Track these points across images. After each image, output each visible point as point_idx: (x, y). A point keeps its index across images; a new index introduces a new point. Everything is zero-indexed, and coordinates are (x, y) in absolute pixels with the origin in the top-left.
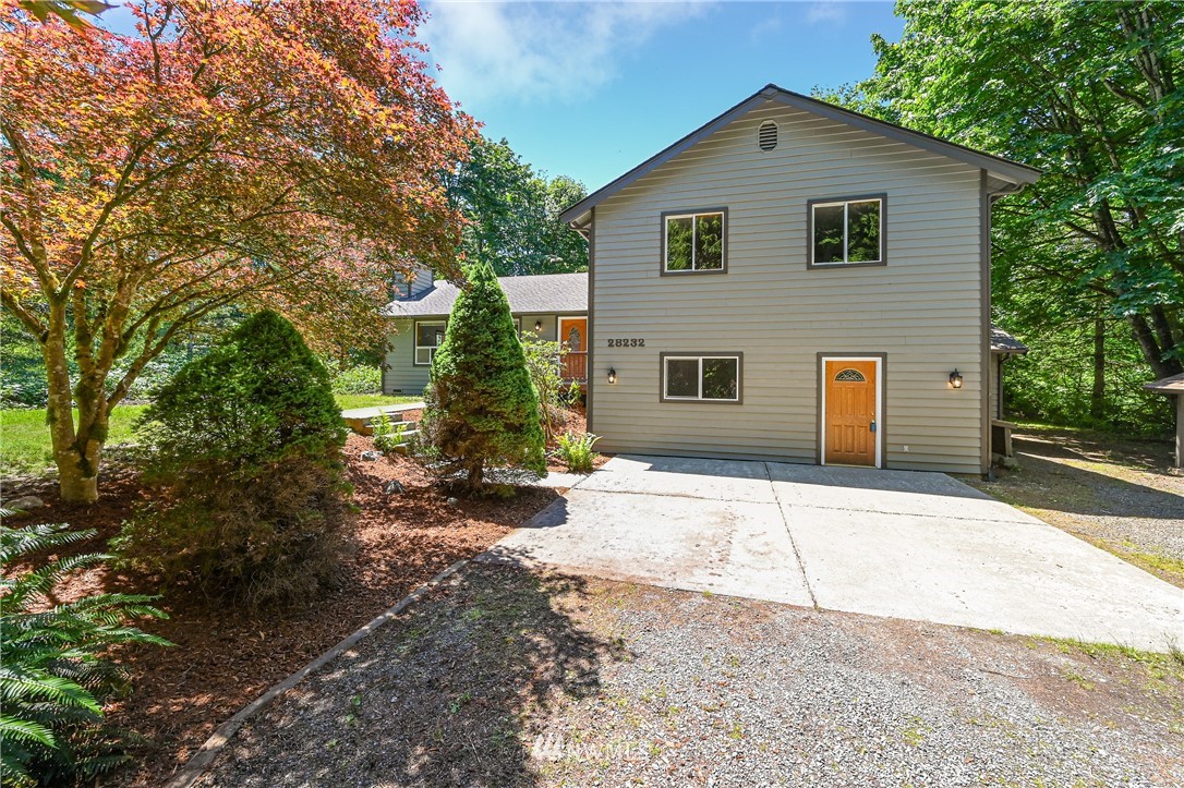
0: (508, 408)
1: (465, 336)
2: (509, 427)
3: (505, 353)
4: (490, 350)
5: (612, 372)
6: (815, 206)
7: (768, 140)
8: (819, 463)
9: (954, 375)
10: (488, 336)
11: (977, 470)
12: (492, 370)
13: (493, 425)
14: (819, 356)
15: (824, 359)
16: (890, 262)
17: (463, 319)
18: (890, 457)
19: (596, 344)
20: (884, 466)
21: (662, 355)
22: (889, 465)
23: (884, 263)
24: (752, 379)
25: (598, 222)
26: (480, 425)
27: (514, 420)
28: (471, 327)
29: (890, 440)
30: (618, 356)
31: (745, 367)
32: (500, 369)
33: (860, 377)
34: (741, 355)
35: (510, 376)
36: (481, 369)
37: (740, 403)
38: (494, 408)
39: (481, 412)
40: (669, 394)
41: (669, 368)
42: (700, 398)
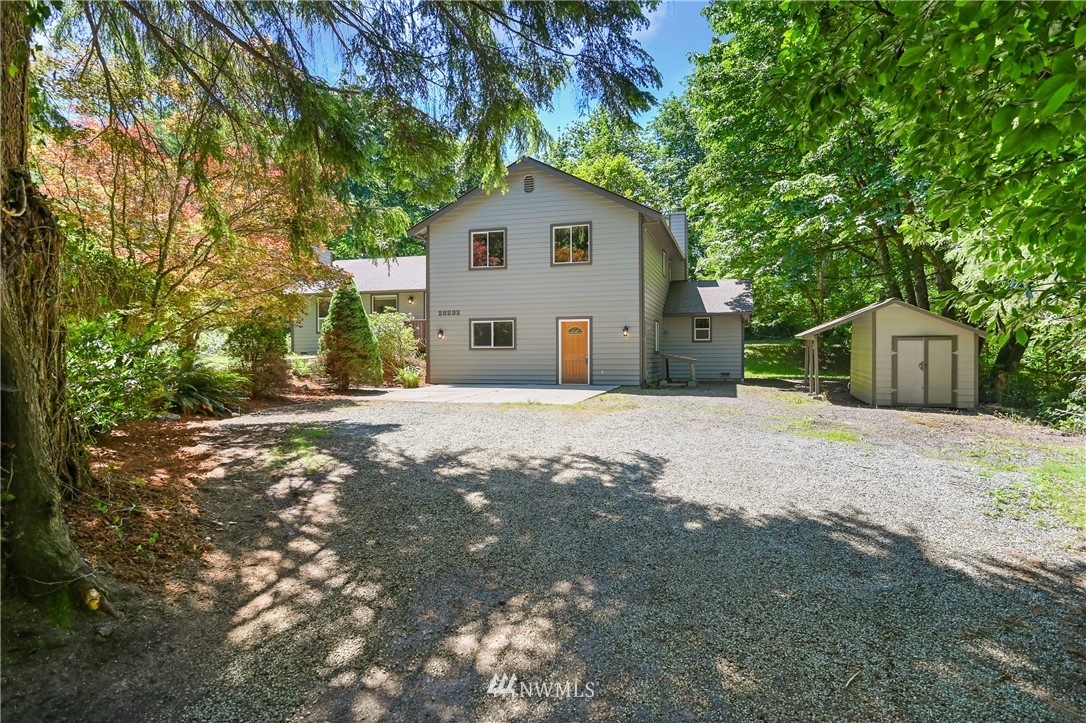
0: (359, 346)
1: (337, 312)
2: (360, 356)
3: (357, 320)
4: (349, 319)
5: (441, 332)
6: (554, 228)
7: (529, 187)
8: (557, 384)
9: (626, 329)
10: (348, 312)
11: (638, 383)
12: (351, 328)
13: (351, 355)
14: (557, 319)
15: (560, 321)
16: (594, 263)
17: (336, 304)
18: (594, 378)
19: (431, 314)
20: (591, 384)
21: (470, 320)
22: (594, 383)
23: (591, 263)
24: (521, 334)
25: (432, 235)
26: (344, 355)
27: (361, 352)
28: (340, 308)
29: (594, 368)
30: (445, 322)
31: (518, 327)
32: (354, 328)
33: (580, 331)
34: (515, 319)
35: (359, 332)
36: (345, 328)
37: (515, 349)
38: (352, 347)
39: (345, 348)
40: (476, 344)
41: (475, 329)
42: (492, 346)
